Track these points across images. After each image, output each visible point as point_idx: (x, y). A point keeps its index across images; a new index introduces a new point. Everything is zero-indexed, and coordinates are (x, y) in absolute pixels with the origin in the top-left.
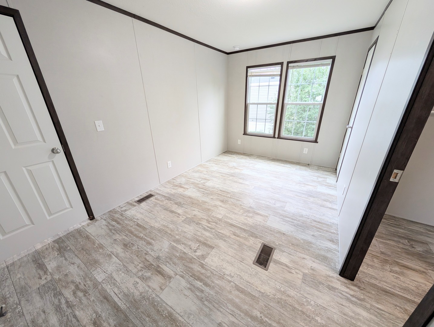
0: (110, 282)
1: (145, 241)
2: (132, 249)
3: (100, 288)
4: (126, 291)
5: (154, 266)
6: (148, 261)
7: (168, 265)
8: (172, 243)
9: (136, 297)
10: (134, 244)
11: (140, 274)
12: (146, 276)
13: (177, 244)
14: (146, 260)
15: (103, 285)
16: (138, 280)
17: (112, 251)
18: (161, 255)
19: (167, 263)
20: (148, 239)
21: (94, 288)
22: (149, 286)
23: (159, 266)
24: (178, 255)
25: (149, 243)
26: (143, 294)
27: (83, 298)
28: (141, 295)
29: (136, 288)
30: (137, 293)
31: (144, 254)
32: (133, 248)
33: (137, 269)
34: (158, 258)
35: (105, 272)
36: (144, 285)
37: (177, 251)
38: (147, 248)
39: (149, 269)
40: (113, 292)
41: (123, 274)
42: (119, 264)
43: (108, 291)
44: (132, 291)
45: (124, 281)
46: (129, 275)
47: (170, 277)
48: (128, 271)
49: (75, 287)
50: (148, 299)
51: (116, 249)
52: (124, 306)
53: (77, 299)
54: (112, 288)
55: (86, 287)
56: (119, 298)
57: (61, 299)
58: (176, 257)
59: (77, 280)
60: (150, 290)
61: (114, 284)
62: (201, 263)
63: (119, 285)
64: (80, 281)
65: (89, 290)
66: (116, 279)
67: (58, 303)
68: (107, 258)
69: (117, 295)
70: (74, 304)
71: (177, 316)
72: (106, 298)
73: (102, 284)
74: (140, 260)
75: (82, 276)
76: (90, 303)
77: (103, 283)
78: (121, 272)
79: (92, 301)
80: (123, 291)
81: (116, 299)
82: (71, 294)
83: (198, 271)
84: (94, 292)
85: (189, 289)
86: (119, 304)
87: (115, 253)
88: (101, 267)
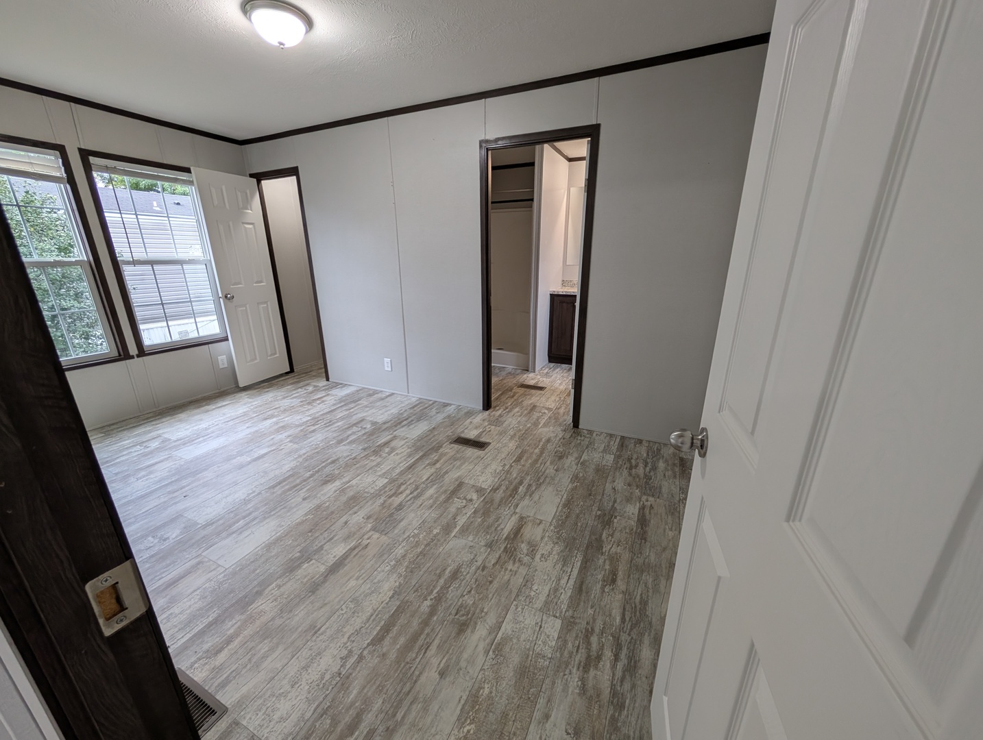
0: (555, 600)
1: (449, 587)
2: (474, 603)
3: (570, 613)
4: (559, 566)
5: (507, 544)
6: (500, 557)
7: (502, 526)
8: (453, 534)
9: (562, 548)
10: (457, 607)
11: (526, 559)
12: (528, 549)
13: (456, 527)
14: (497, 562)
15: (564, 610)
16: (538, 557)
17: (485, 652)
18: (483, 543)
19: (499, 529)
20: (442, 581)
21: (575, 623)
22: (542, 538)
23: (506, 539)
24: (480, 520)
25: (455, 575)
26: (555, 541)
27: (597, 630)
28: (557, 543)
29: (550, 553)
30: (557, 549)
31: (485, 573)
32: (471, 603)
33: (518, 568)
34: (490, 545)
35: (541, 627)
36: (542, 544)
37: (472, 522)
38: (468, 573)
39: (515, 549)
40: (568, 585)
41: (535, 587)
42: (517, 608)
43: (569, 594)
44: (556, 557)
45: (546, 577)
46: (534, 575)
47: (522, 518)
48: (527, 582)
49: (589, 670)
50: (558, 532)
51: (477, 646)
52: (578, 556)
53: (603, 640)
54: (563, 591)
55: (580, 642)
56: (572, 569)
57: (618, 679)
58: (483, 521)
59: (577, 680)
60: (547, 534)
61: (556, 590)
62: (491, 491)
63: (554, 582)
64: (574, 670)
65: (582, 632)
66: (547, 593)
67: (627, 677)
68: (507, 649)
69: (570, 575)
70: (611, 638)
71: (563, 500)
72: (581, 588)
73: (563, 613)
74: (500, 572)
75: (565, 675)
76: (597, 610)
77: (561, 612)
78: (533, 594)
79: (593, 610)
80: (561, 569)
81: (575, 572)
82: (602, 663)
83: (504, 491)
84: (580, 618)
85: (531, 496)
86: (579, 564)
87: (488, 641)
88: (533, 645)
